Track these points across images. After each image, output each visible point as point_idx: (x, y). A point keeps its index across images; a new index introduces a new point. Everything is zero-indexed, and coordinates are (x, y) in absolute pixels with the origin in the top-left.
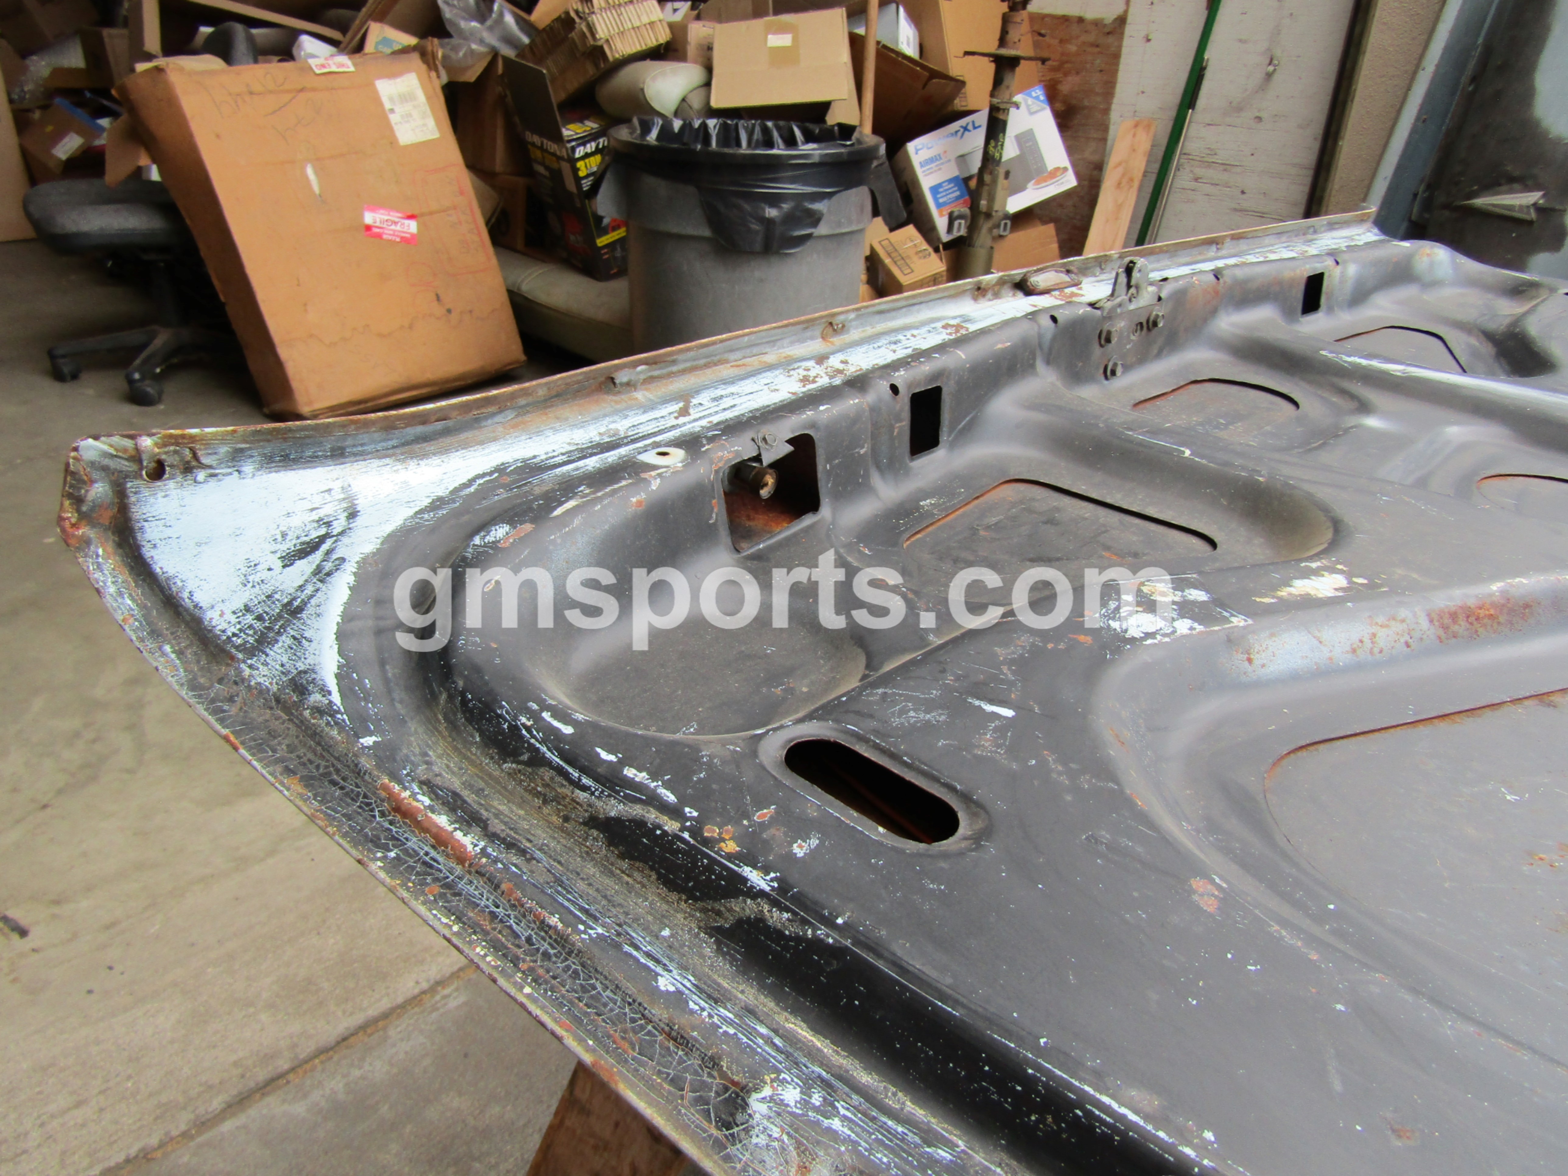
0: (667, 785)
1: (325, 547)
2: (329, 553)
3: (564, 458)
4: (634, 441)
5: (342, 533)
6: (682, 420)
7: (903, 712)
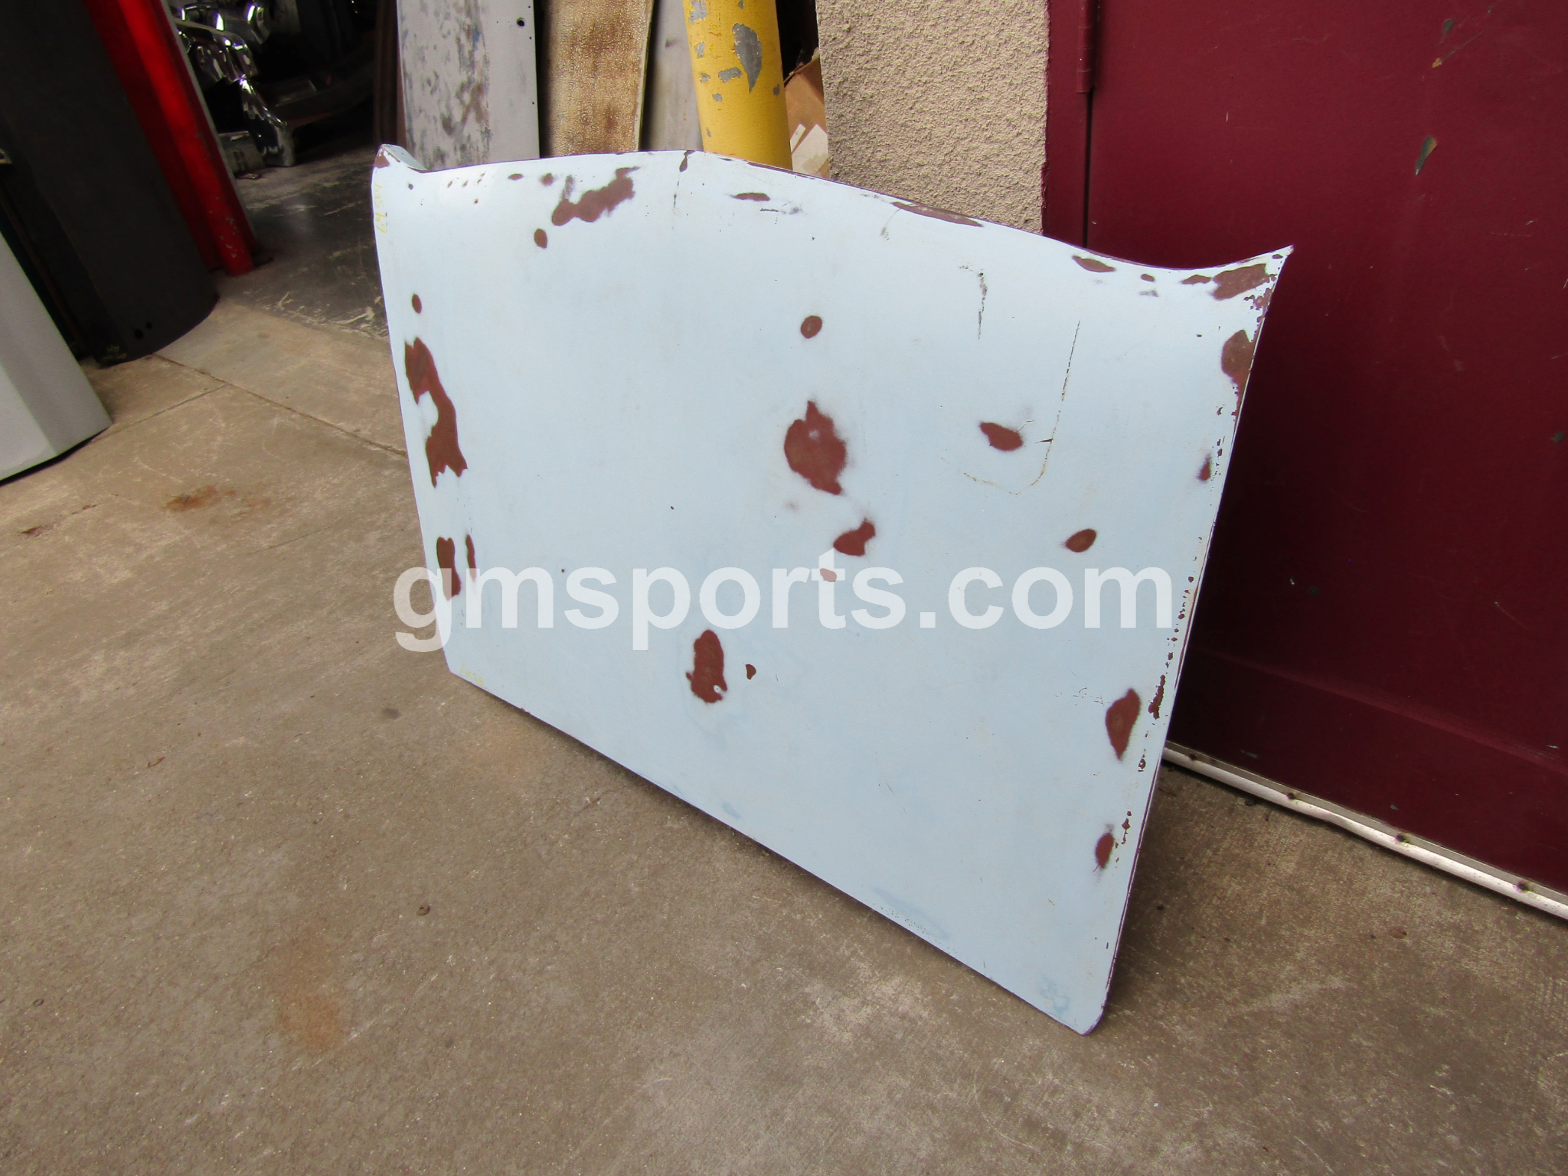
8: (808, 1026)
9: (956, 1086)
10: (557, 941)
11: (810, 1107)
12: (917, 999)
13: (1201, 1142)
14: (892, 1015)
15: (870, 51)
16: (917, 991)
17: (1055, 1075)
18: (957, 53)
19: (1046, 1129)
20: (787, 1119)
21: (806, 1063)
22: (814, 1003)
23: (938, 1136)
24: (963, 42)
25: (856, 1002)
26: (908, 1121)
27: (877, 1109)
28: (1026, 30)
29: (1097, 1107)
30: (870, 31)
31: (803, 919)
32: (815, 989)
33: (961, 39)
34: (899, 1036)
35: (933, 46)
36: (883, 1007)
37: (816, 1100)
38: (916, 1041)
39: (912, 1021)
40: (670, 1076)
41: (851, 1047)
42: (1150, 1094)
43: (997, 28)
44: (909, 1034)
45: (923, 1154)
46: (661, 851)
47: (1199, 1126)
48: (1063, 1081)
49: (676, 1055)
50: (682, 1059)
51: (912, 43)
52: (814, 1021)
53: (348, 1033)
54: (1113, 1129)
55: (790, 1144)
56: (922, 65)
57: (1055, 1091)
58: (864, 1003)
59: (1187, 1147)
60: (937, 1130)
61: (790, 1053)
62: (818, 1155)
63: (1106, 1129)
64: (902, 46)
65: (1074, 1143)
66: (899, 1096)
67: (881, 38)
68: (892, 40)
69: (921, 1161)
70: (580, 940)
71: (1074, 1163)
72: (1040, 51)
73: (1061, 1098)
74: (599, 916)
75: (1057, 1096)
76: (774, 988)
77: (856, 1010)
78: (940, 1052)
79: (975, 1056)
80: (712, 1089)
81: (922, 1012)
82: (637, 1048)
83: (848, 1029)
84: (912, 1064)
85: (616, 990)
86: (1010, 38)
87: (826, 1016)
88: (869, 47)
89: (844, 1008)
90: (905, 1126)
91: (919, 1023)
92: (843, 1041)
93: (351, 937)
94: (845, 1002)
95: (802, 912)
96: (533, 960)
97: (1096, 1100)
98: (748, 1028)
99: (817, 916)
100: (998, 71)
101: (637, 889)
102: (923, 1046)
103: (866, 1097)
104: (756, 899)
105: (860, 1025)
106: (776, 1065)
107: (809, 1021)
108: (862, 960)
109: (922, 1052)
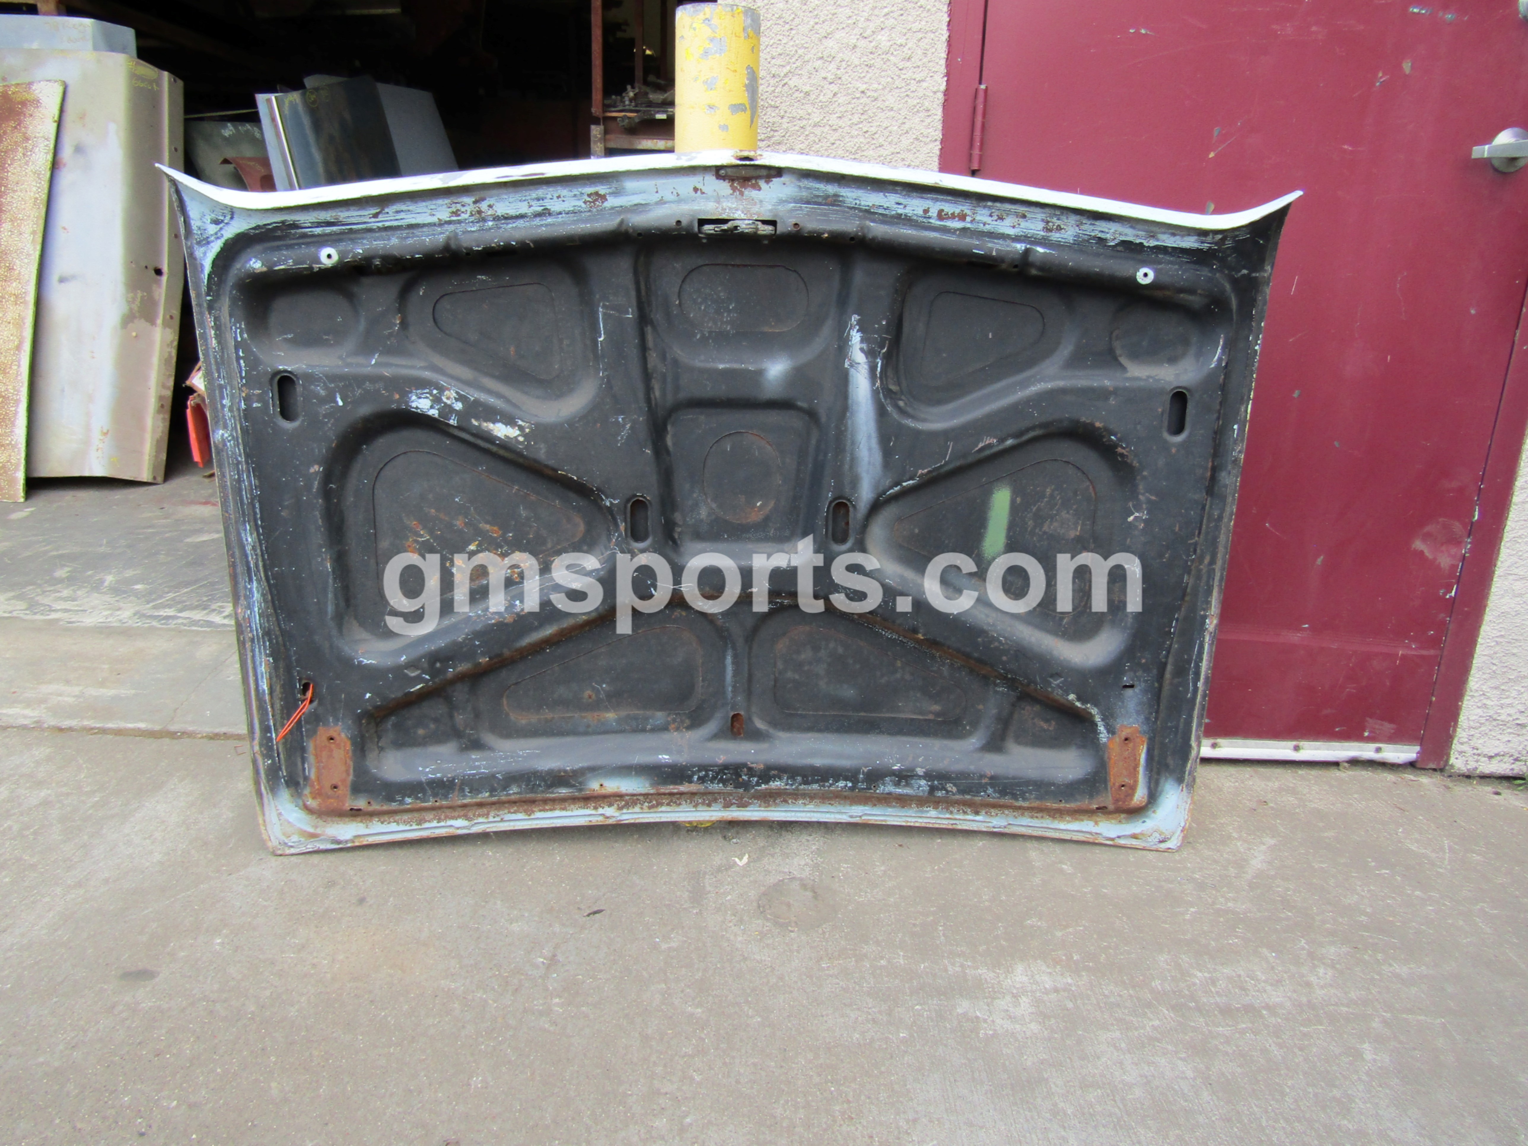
0: (246, 371)
1: (221, 225)
2: (221, 229)
3: (309, 225)
4: (343, 225)
5: (227, 224)
6: (373, 220)
7: (318, 386)
8: (995, 1035)
9: (1151, 1016)
10: (666, 1093)
11: (1075, 1091)
12: (1050, 973)
13: (1324, 963)
14: (1046, 994)
15: (773, 136)
16: (1044, 968)
17: (1200, 971)
18: (861, 140)
19: (1238, 1009)
20: (1069, 1112)
21: (1029, 1063)
22: (977, 1017)
23: (1183, 1055)
24: (866, 132)
25: (1008, 998)
26: (1152, 1058)
27: (1121, 1063)
28: (924, 124)
29: (1248, 977)
30: (775, 120)
31: (889, 962)
32: (963, 1006)
33: (865, 129)
34: (1070, 1005)
35: (837, 134)
36: (1032, 992)
37: (1071, 1084)
38: (1086, 1002)
39: (1066, 990)
40: (932, 1140)
41: (1046, 1032)
42: (1265, 951)
43: (900, 121)
44: (1076, 1000)
45: (1190, 1074)
47: (1311, 955)
48: (1209, 972)
49: (915, 1121)
50: (924, 1120)
51: (818, 131)
52: (995, 1030)
54: (1272, 985)
55: (1096, 1127)
56: (826, 150)
57: (1214, 982)
58: (1015, 996)
59: (1321, 971)
60: (1176, 1052)
61: (1007, 1063)
62: (1124, 1121)
63: (1269, 988)
64: (807, 133)
65: (1263, 1007)
66: (1123, 1045)
67: (785, 126)
68: (797, 128)
69: (1194, 1079)
70: (692, 1079)
71: (1279, 1020)
72: (936, 140)
73: (1222, 984)
74: (687, 1050)
75: (1218, 984)
76: (931, 1024)
77: (1017, 1004)
78: (1112, 999)
79: (1137, 989)
80: (982, 1127)
81: (1065, 980)
83: (1027, 1020)
84: (1104, 1019)
85: (787, 1102)
86: (911, 128)
87: (999, 1021)
88: (772, 133)
89: (1006, 1007)
90: (1153, 1063)
91: (1073, 989)
92: (1036, 1031)
94: (1003, 1003)
95: (882, 958)
96: (660, 1123)
97: (1242, 973)
98: (948, 1064)
99: (899, 955)
100: (899, 155)
102: (1095, 1002)
103: (1104, 1060)
105: (1032, 1013)
106: (1009, 1078)
107: (991, 1032)
108: (975, 968)
109: (1100, 1008)
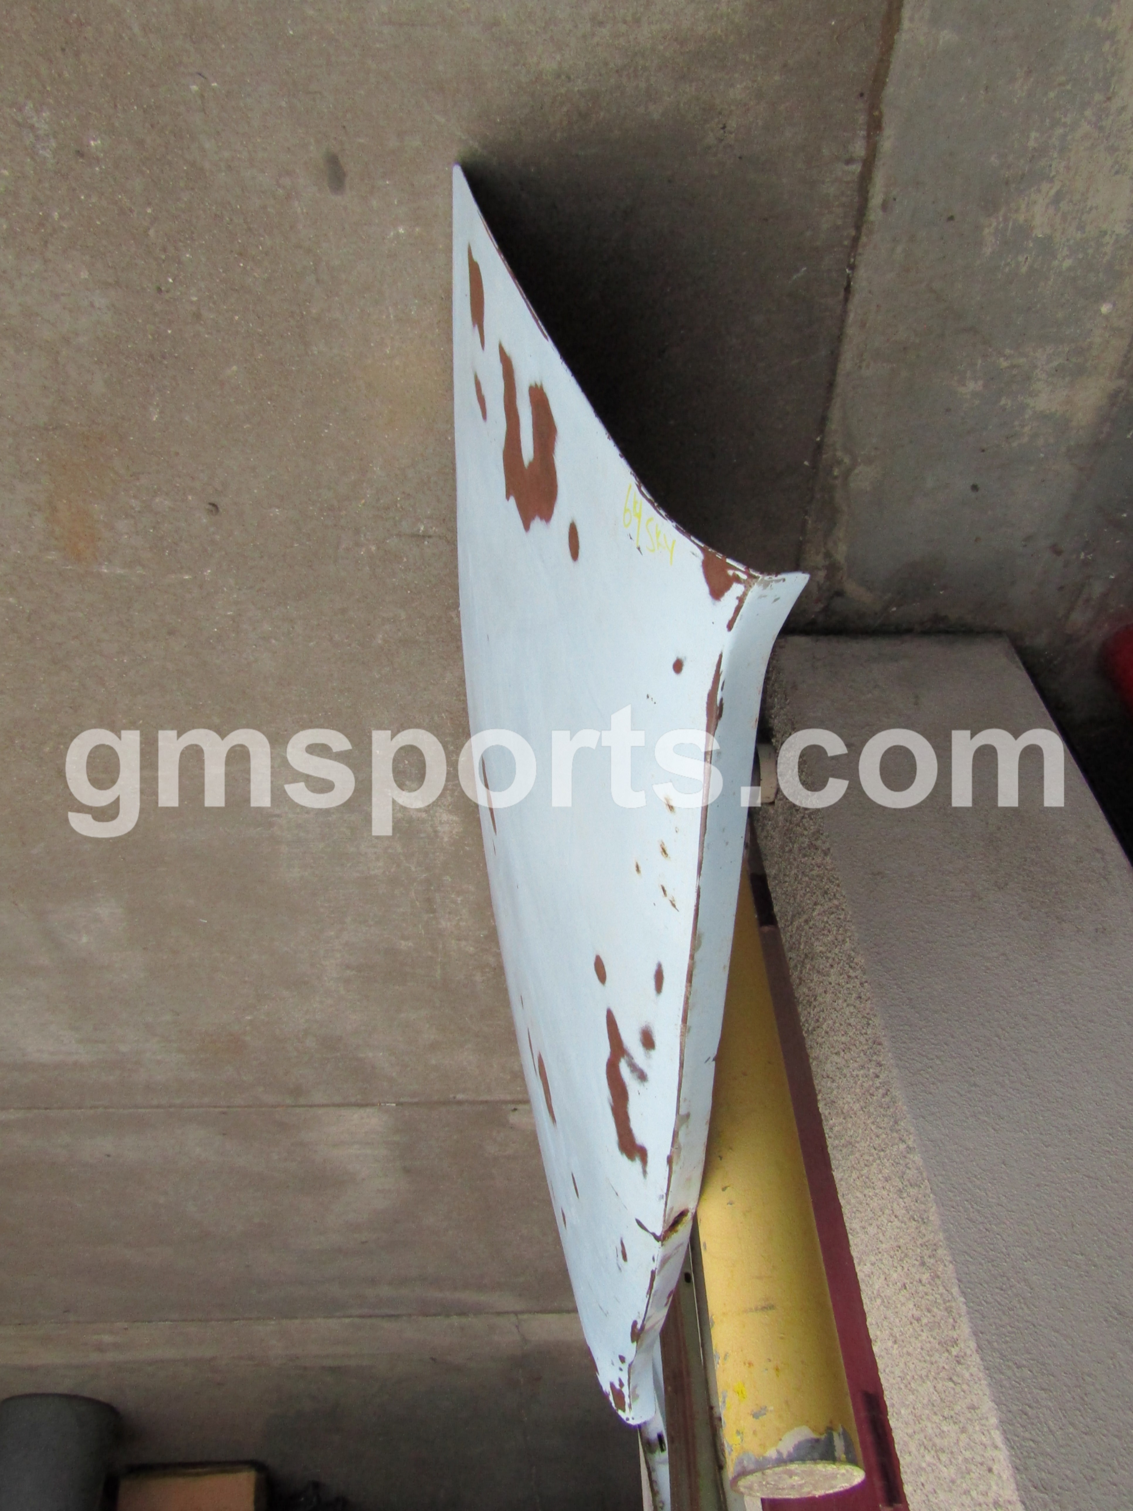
9: (419, 869)
10: (293, 628)
12: (451, 832)
14: (431, 826)
16: (456, 830)
19: (432, 906)
23: (388, 874)
26: (382, 860)
34: (422, 835)
39: (437, 836)
46: (425, 629)
53: (100, 564)
60: (389, 871)
65: (435, 916)
69: (369, 873)
71: (426, 919)
74: (337, 637)
82: (286, 731)
90: (378, 860)
91: (439, 840)
93: (138, 479)
101: (380, 642)
104: (442, 717)
108: (452, 796)
